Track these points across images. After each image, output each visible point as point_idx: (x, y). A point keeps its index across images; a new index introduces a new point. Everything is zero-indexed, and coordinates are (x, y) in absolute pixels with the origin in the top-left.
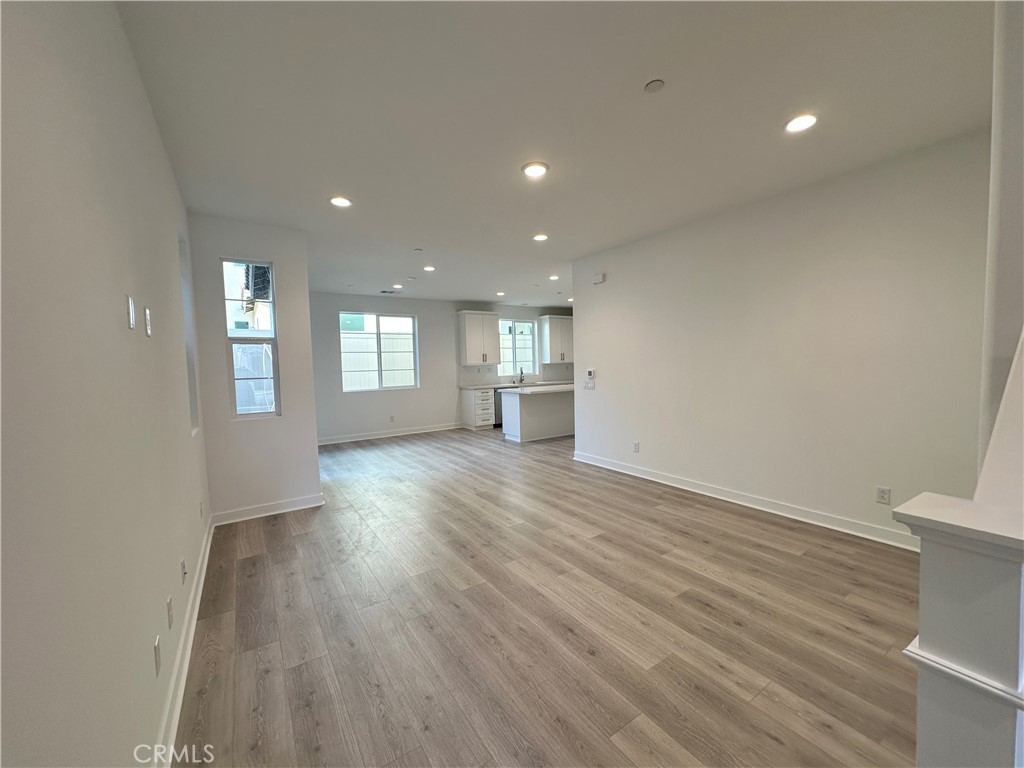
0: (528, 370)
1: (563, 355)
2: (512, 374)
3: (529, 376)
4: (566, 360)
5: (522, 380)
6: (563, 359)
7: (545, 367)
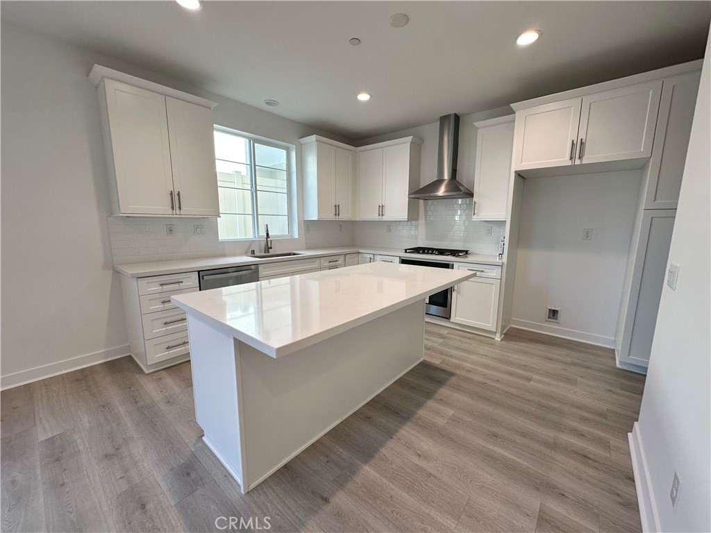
0: (279, 229)
1: (337, 207)
2: (250, 236)
3: (282, 240)
4: (344, 216)
5: (268, 248)
6: (337, 214)
7: (308, 225)
